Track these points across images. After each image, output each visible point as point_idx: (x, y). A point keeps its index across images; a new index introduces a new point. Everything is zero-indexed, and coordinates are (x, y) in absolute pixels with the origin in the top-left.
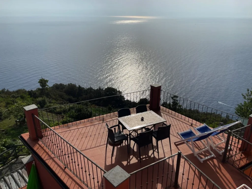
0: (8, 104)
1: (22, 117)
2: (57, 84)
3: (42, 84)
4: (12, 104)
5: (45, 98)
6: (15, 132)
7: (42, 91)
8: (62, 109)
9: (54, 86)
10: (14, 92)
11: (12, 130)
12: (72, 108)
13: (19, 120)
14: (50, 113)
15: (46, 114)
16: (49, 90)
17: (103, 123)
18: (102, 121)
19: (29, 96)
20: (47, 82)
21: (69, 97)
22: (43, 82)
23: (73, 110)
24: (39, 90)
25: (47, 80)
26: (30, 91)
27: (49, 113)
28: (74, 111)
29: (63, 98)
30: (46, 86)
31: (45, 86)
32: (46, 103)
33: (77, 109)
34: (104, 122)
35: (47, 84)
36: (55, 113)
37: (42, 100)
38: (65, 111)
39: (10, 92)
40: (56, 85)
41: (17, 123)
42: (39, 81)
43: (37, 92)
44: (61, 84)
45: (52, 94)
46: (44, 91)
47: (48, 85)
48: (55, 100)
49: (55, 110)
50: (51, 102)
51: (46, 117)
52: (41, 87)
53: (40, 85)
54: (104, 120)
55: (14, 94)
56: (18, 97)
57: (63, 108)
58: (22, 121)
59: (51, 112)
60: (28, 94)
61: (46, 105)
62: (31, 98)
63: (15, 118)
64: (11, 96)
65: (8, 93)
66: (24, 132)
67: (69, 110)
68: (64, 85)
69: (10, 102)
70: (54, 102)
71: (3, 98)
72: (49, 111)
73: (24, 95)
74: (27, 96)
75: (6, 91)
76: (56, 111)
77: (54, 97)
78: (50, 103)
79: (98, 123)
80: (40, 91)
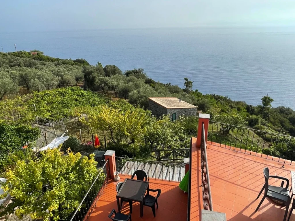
0: (223, 111)
1: (227, 127)
2: (283, 107)
3: (264, 102)
4: (226, 112)
5: (259, 117)
6: (215, 138)
7: (262, 109)
8: (272, 137)
9: (278, 108)
10: (234, 102)
11: (215, 135)
12: (285, 140)
13: (223, 129)
14: (257, 135)
15: (252, 134)
16: (270, 110)
17: (280, 168)
18: (282, 166)
19: (246, 110)
20: (272, 101)
21: (293, 127)
22: (267, 101)
23: (285, 143)
24: (259, 107)
25: (272, 99)
26: (249, 106)
27: (255, 135)
28: (286, 145)
29: (283, 126)
30: (269, 105)
31: (267, 105)
32: (259, 123)
33: (292, 144)
34: (282, 168)
35: (270, 103)
36: (263, 137)
37: (255, 119)
38: (275, 140)
39: (231, 101)
40: (281, 108)
41: (221, 131)
42: (263, 98)
43: (257, 109)
44: (288, 109)
45: (272, 116)
46: (264, 110)
47: (271, 105)
48: (272, 123)
49: (264, 134)
50: (266, 124)
51: (251, 137)
52: (262, 105)
53: (263, 102)
54: (284, 166)
55: (232, 104)
56: (235, 108)
57: (274, 136)
58: (226, 131)
59: (259, 134)
60: (245, 107)
61: (257, 125)
62: (247, 113)
63: (221, 126)
64: (229, 105)
65: (229, 101)
66: (223, 141)
67: (281, 141)
68: (292, 110)
69: (225, 110)
70: (269, 126)
71: (222, 104)
72: (258, 133)
73: (242, 108)
74: (244, 109)
75: (228, 98)
76: (265, 136)
77: (272, 120)
78: (264, 125)
79: (273, 165)
80: (259, 109)
